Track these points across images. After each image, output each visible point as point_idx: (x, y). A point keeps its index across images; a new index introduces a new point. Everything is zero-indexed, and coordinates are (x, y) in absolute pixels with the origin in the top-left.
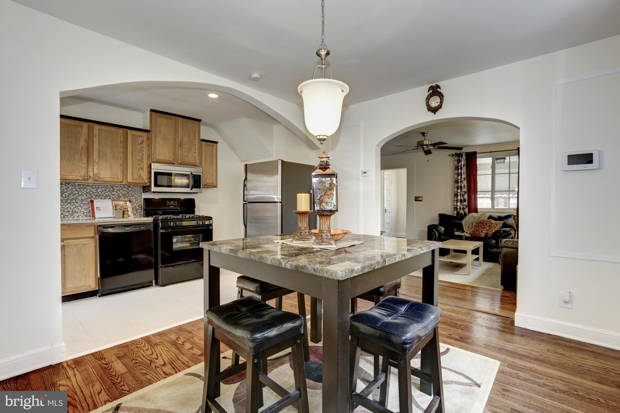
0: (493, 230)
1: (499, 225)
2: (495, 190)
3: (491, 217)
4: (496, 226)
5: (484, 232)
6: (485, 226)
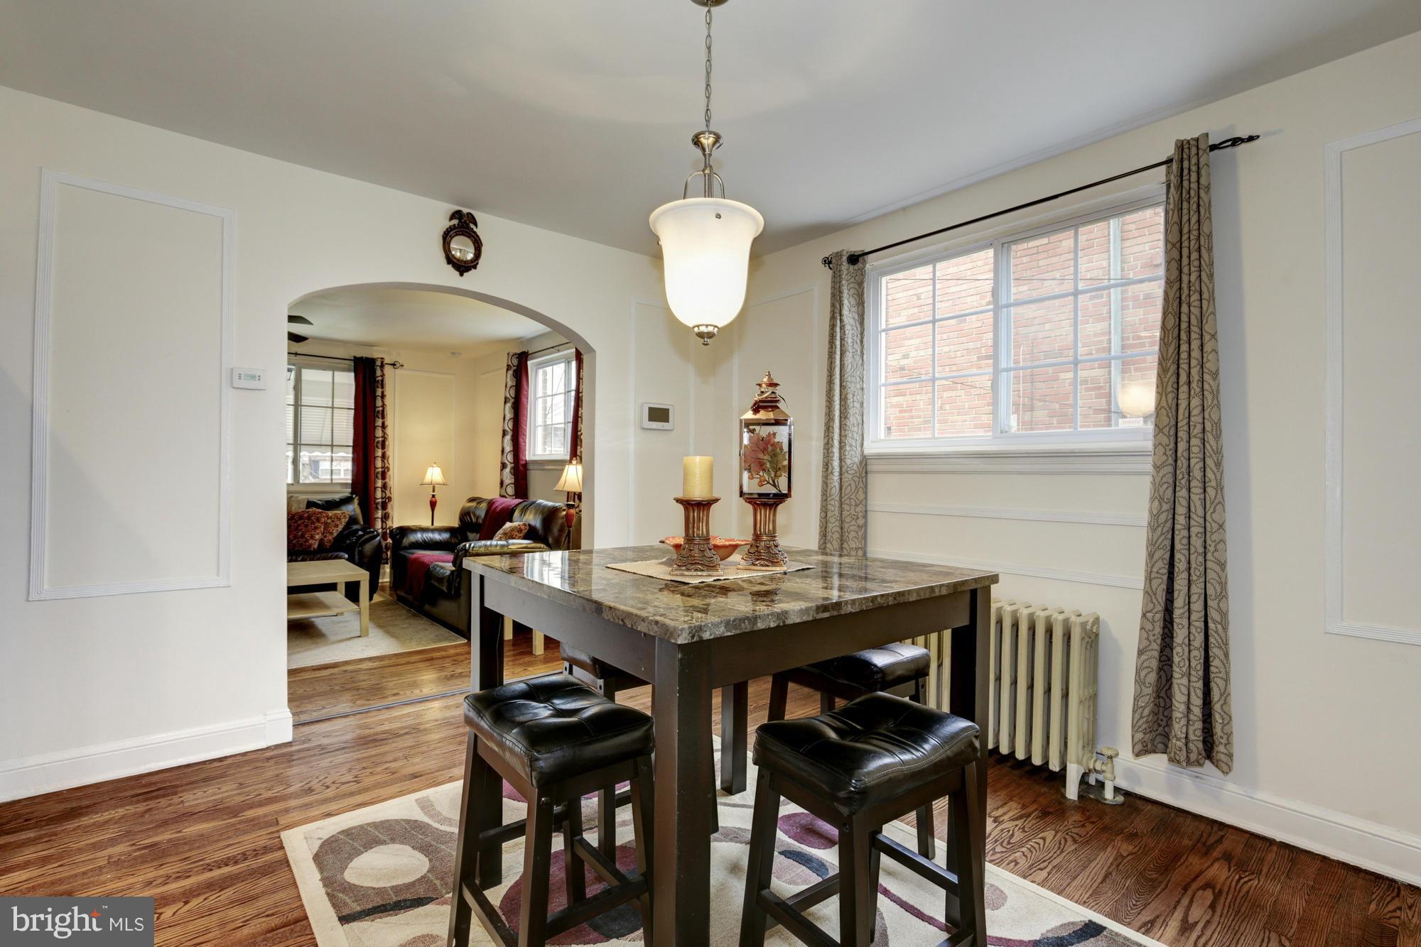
0: (334, 531)
1: (343, 520)
2: (302, 442)
3: (310, 504)
4: (338, 523)
5: (317, 537)
6: (317, 524)
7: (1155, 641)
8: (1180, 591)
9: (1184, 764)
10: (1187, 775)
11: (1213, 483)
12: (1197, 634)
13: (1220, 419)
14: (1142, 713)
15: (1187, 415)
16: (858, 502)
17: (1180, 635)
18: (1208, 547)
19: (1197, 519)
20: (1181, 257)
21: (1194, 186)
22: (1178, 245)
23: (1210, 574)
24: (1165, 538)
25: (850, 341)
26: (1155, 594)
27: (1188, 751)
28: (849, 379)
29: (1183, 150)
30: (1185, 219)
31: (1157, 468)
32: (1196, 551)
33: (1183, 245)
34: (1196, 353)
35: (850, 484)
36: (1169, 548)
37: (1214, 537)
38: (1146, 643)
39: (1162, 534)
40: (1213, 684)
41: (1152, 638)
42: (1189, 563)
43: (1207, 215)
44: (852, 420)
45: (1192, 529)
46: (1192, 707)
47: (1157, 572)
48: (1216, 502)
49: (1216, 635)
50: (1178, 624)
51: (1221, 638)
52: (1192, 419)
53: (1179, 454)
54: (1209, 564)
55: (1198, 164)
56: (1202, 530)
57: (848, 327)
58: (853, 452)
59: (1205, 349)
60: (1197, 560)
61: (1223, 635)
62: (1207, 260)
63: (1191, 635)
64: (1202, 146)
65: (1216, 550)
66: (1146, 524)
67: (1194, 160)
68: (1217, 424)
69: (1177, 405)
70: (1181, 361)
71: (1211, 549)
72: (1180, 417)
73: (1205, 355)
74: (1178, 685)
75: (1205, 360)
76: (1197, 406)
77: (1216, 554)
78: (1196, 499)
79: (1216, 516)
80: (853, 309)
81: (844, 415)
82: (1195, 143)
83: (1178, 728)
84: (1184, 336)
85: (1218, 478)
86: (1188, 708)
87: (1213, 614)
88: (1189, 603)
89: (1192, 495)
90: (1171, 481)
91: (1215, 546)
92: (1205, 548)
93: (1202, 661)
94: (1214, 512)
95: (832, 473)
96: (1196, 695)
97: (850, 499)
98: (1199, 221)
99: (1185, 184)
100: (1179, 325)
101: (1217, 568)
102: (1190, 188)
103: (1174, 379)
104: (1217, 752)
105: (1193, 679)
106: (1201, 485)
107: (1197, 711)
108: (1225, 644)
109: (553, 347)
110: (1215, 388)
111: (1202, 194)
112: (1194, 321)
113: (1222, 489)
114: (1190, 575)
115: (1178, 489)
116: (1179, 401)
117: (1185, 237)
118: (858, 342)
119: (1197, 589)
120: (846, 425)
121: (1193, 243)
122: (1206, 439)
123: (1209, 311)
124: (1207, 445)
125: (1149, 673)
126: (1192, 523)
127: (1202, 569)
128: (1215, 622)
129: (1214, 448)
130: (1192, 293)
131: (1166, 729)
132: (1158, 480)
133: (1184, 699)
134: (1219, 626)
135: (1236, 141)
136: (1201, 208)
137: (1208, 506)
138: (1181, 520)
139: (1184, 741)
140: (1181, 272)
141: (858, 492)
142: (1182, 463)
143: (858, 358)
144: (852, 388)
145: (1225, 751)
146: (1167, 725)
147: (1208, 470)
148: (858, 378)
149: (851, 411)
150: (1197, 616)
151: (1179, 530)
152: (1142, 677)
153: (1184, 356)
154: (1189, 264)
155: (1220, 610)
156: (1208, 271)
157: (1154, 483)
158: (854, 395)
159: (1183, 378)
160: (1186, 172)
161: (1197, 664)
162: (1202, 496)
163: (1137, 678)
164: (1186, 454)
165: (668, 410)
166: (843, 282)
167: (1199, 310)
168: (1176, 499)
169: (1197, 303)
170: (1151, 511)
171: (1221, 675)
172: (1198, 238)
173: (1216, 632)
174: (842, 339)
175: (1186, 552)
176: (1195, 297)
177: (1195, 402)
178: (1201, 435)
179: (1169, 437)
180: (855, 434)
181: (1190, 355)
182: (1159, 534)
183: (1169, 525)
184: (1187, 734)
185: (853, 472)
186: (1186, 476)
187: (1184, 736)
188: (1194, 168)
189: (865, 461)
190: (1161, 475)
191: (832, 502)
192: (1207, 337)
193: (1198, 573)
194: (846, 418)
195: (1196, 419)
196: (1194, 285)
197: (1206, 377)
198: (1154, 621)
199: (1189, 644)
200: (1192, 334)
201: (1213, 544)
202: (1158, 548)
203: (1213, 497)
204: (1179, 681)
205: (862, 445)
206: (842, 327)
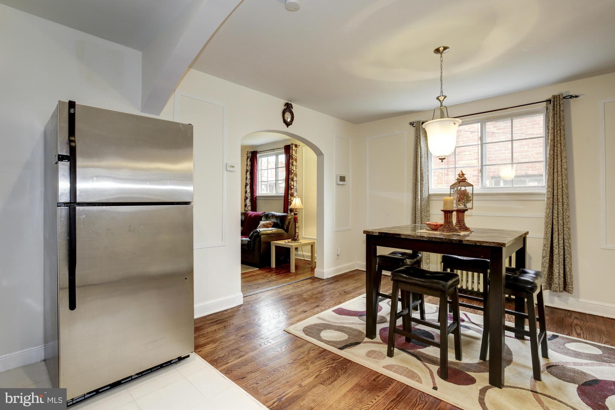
7: (548, 253)
8: (556, 237)
9: (559, 292)
10: (556, 296)
11: (566, 203)
12: (561, 251)
13: (568, 184)
14: (544, 277)
15: (557, 182)
16: (427, 211)
17: (556, 251)
18: (564, 223)
19: (560, 215)
20: (554, 132)
21: (558, 110)
22: (553, 128)
23: (565, 232)
24: (551, 221)
25: (423, 153)
26: (548, 239)
27: (560, 288)
28: (423, 167)
29: (554, 98)
30: (555, 120)
31: (548, 199)
32: (561, 225)
33: (555, 128)
34: (559, 163)
35: (424, 205)
36: (551, 224)
37: (566, 220)
38: (545, 254)
39: (550, 220)
40: (566, 266)
41: (547, 253)
42: (558, 228)
43: (563, 119)
44: (425, 182)
45: (559, 218)
46: (560, 274)
47: (549, 232)
48: (567, 209)
49: (567, 251)
50: (555, 248)
51: (569, 252)
52: (558, 183)
53: (554, 194)
54: (565, 229)
55: (559, 103)
56: (562, 218)
57: (422, 148)
58: (425, 193)
59: (563, 161)
60: (560, 227)
61: (570, 250)
62: (563, 133)
63: (560, 251)
64: (561, 97)
65: (567, 224)
66: (544, 217)
67: (558, 102)
68: (567, 185)
69: (554, 179)
70: (555, 165)
71: (566, 224)
72: (555, 183)
73: (563, 163)
74: (556, 267)
75: (562, 165)
76: (560, 179)
77: (567, 225)
78: (560, 208)
79: (567, 214)
80: (424, 142)
81: (422, 180)
82: (558, 96)
83: (556, 280)
84: (555, 157)
85: (568, 201)
86: (559, 274)
87: (566, 244)
88: (559, 241)
89: (559, 207)
90: (552, 203)
91: (567, 223)
92: (563, 224)
93: (563, 259)
94: (566, 212)
95: (418, 201)
96: (562, 270)
97: (425, 210)
98: (560, 121)
99: (555, 109)
100: (554, 154)
101: (568, 230)
102: (557, 111)
103: (552, 171)
104: (568, 287)
105: (560, 265)
106: (562, 204)
107: (562, 275)
108: (570, 254)
109: (271, 150)
110: (566, 173)
111: (561, 112)
112: (559, 152)
113: (569, 205)
114: (558, 232)
115: (554, 205)
116: (554, 178)
117: (555, 126)
118: (426, 153)
119: (561, 237)
120: (422, 183)
121: (558, 128)
122: (563, 189)
123: (564, 150)
124: (563, 191)
125: (546, 264)
126: (559, 216)
127: (563, 230)
128: (567, 247)
129: (566, 192)
130: (558, 143)
131: (550, 282)
132: (548, 202)
133: (558, 271)
134: (569, 248)
135: (571, 97)
136: (561, 117)
137: (564, 211)
138: (555, 215)
139: (558, 284)
140: (554, 137)
141: (427, 208)
142: (555, 197)
143: (426, 159)
144: (424, 170)
145: (571, 287)
146: (550, 281)
147: (564, 199)
148: (427, 167)
149: (424, 179)
150: (561, 245)
151: (555, 218)
152: (544, 265)
153: (556, 163)
154: (557, 135)
155: (569, 243)
156: (563, 137)
157: (547, 204)
158: (425, 173)
159: (555, 170)
160: (555, 105)
161: (562, 260)
162: (562, 207)
163: (543, 266)
164: (557, 194)
165: (345, 177)
166: (421, 132)
167: (560, 149)
168: (554, 209)
169: (560, 147)
170: (546, 213)
171: (569, 263)
172: (560, 127)
173: (568, 250)
174: (421, 153)
175: (557, 225)
176: (559, 145)
177: (560, 178)
178: (561, 188)
179: (551, 189)
180: (426, 187)
181: (557, 163)
182: (549, 219)
183: (552, 217)
184: (559, 282)
185: (425, 200)
186: (557, 201)
187: (558, 283)
188: (558, 104)
189: (429, 196)
190: (549, 201)
191: (418, 211)
192: (563, 158)
193: (561, 232)
194: (422, 181)
195: (560, 183)
196: (559, 141)
197: (563, 170)
198: (548, 247)
199: (559, 254)
200: (558, 156)
201: (566, 222)
202: (549, 224)
203: (566, 208)
204: (556, 266)
205: (428, 191)
206: (421, 148)
